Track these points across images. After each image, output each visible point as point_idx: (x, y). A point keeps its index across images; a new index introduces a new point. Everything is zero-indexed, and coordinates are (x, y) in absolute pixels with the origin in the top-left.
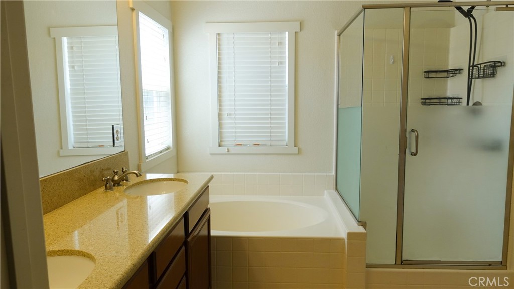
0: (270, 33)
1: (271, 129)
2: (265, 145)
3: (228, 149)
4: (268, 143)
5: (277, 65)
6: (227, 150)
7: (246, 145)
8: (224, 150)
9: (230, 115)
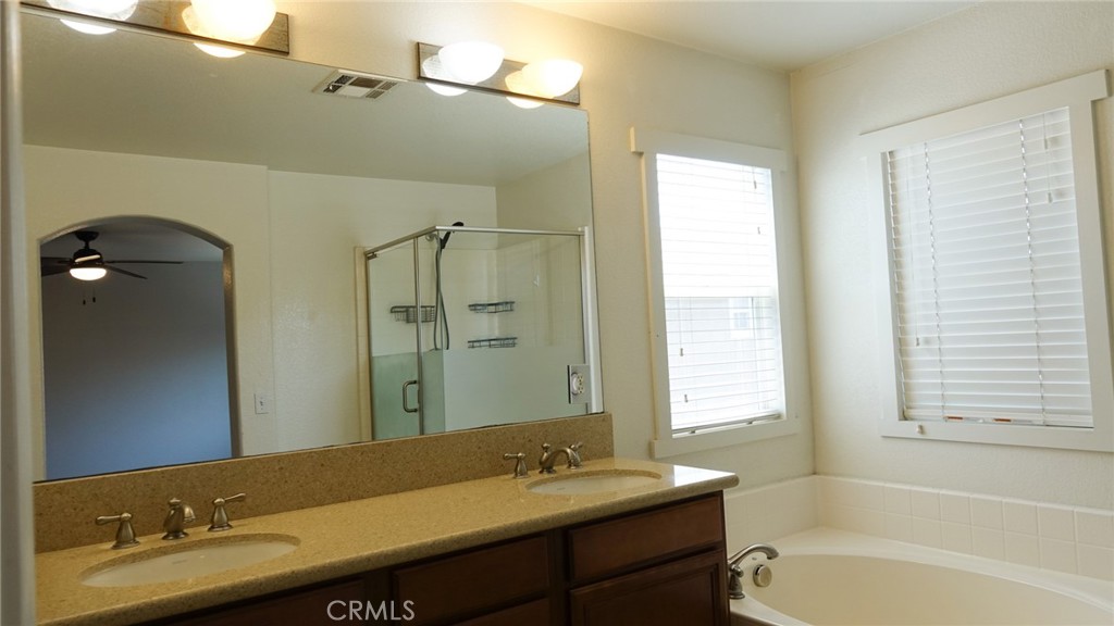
0: (1021, 121)
1: (1044, 378)
2: (1030, 423)
3: (921, 427)
4: (1039, 418)
5: (1047, 202)
6: (917, 429)
7: (975, 420)
8: (911, 428)
9: (927, 341)
